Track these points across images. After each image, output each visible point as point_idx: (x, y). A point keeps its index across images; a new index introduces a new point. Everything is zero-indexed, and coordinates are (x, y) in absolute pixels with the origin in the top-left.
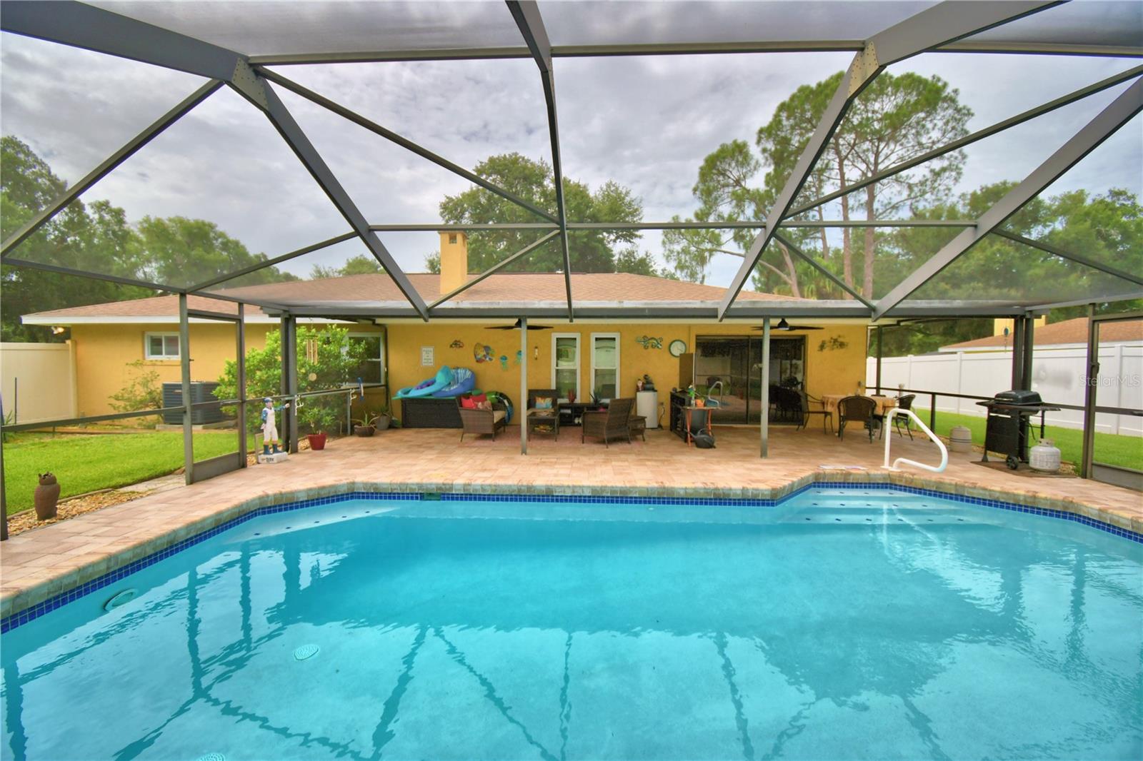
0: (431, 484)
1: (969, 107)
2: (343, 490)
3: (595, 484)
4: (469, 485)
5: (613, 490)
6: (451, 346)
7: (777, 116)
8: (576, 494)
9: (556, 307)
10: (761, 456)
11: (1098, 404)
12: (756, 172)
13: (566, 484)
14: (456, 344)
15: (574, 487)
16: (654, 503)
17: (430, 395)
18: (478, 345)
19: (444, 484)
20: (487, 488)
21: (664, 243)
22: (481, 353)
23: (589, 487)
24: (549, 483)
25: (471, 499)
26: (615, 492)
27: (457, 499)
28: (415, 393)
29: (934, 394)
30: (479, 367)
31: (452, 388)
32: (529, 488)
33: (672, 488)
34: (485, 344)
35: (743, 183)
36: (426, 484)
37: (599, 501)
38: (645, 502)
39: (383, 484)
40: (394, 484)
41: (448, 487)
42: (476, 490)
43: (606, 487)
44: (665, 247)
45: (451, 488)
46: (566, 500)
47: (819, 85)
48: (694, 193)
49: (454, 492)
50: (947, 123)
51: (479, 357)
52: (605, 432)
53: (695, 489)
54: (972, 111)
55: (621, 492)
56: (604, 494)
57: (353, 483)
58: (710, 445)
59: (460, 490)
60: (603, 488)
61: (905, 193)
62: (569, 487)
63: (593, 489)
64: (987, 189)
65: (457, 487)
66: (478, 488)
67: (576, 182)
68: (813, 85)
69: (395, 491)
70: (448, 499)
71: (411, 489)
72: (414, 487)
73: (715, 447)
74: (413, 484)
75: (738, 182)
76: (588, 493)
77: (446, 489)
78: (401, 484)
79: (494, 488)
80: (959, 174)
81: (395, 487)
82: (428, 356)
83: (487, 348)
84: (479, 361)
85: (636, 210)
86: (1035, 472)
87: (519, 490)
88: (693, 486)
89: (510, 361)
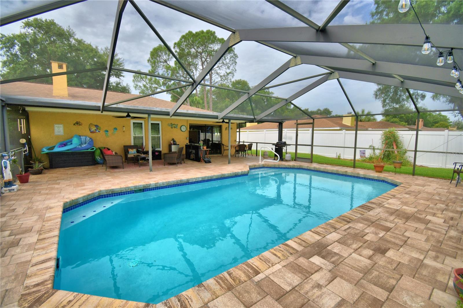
0: (141, 185)
1: (237, 54)
2: (96, 195)
3: (203, 176)
4: (158, 183)
5: (208, 177)
6: (74, 124)
7: (181, 39)
8: (197, 181)
9: (163, 110)
10: (229, 163)
11: (298, 144)
12: (172, 59)
13: (194, 177)
14: (77, 124)
15: (196, 178)
16: (219, 179)
17: (68, 150)
18: (91, 124)
19: (146, 185)
20: (165, 183)
21: (133, 81)
22: (94, 129)
23: (201, 177)
24: (188, 178)
25: (157, 189)
26: (209, 178)
27: (152, 190)
28: (57, 150)
29: (257, 143)
30: (93, 135)
31: (83, 146)
32: (181, 181)
33: (225, 174)
34: (96, 124)
35: (168, 62)
36: (138, 186)
37: (203, 182)
38: (217, 180)
39: (117, 189)
40: (122, 188)
41: (148, 185)
42: (160, 185)
43: (206, 176)
44: (134, 83)
45: (150, 186)
46: (193, 183)
47: (196, 33)
48: (148, 62)
49: (151, 187)
50: (231, 58)
51: (92, 130)
52: (176, 160)
53: (230, 173)
54: (238, 56)
55: (211, 178)
56: (205, 179)
57: (101, 191)
58: (210, 162)
59: (153, 186)
60: (205, 177)
61: (220, 79)
62: (194, 178)
63: (202, 178)
64: (237, 81)
65: (152, 185)
66: (161, 184)
67: (89, 43)
68: (194, 32)
69: (123, 191)
70: (148, 190)
71: (130, 189)
72: (132, 188)
73: (211, 162)
74: (132, 187)
75: (166, 61)
76: (200, 180)
77: (147, 186)
78: (126, 188)
79: (167, 183)
80: (234, 75)
81: (123, 189)
82: (59, 130)
83: (96, 126)
84: (92, 132)
85: (121, 64)
86: (286, 161)
87: (177, 182)
88: (228, 173)
89: (110, 133)
